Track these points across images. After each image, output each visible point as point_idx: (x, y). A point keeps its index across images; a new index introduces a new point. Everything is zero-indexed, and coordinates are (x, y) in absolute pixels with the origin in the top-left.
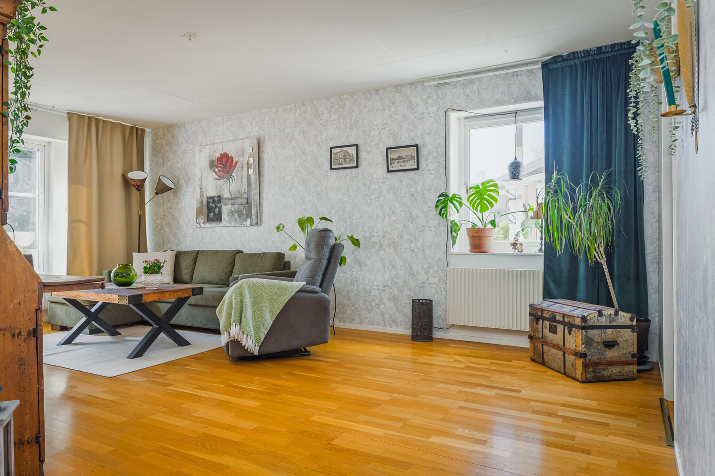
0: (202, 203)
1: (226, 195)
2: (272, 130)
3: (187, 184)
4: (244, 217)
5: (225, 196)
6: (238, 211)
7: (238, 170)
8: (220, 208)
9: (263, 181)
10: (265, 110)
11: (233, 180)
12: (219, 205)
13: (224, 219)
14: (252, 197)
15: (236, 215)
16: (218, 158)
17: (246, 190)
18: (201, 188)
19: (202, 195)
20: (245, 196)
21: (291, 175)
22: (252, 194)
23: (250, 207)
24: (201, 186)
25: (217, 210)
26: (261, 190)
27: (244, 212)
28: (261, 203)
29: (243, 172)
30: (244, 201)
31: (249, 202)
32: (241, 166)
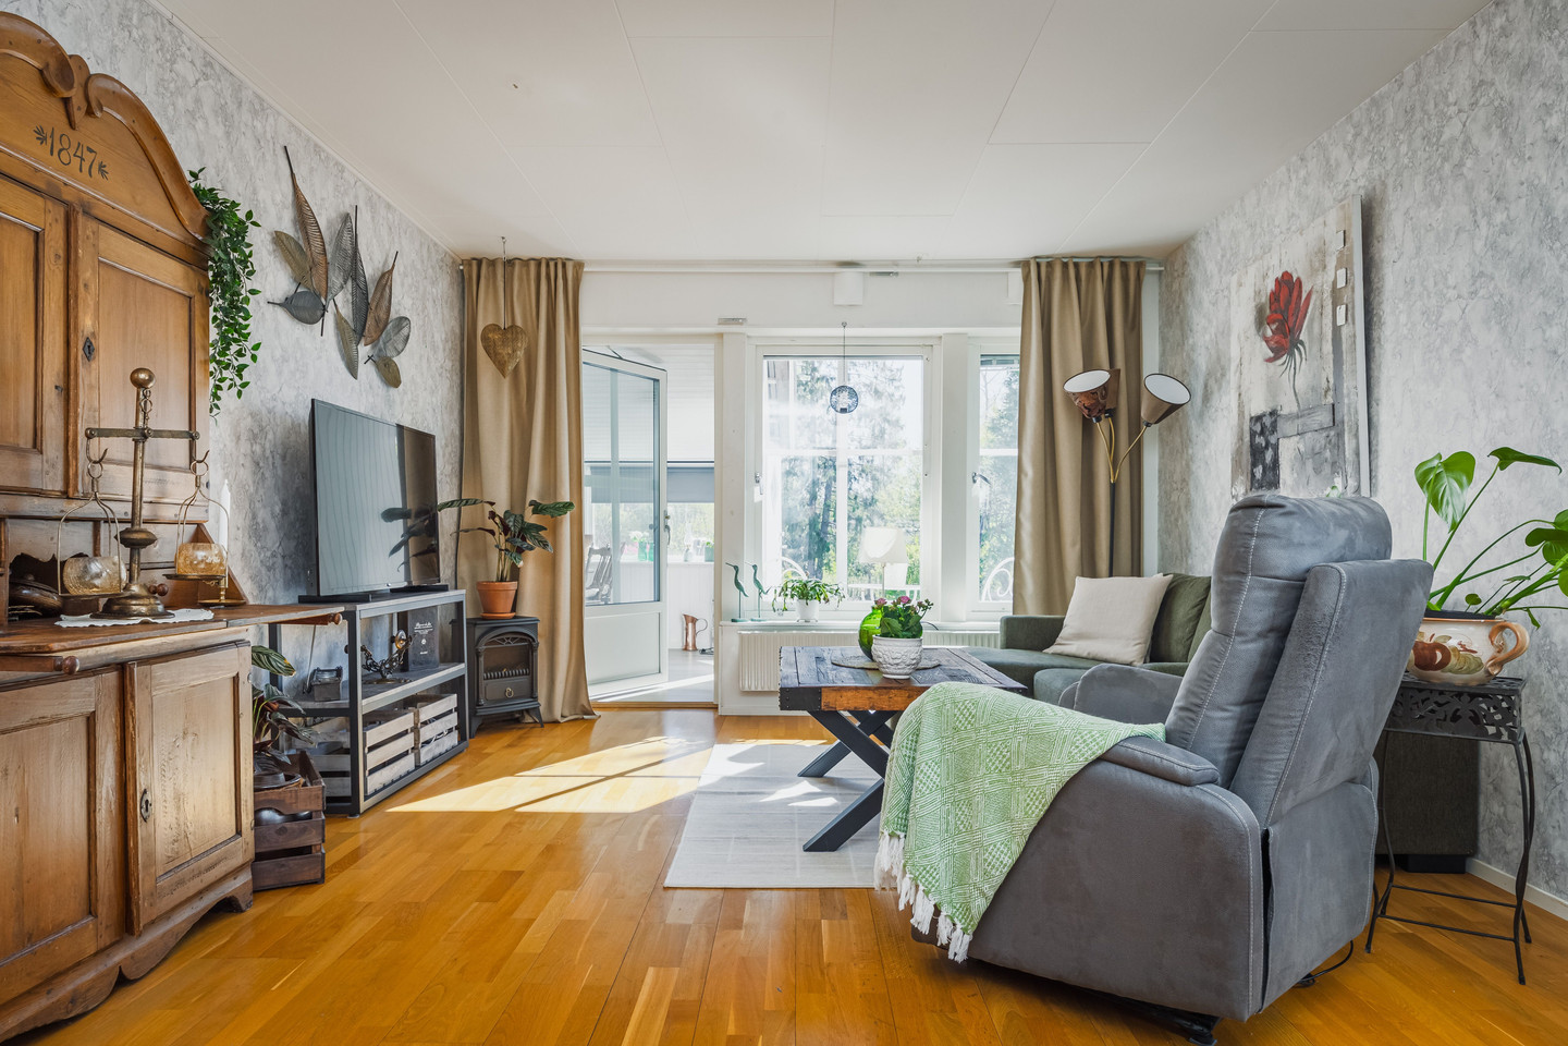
0: (1241, 439)
1: (1288, 406)
2: (1404, 149)
3: (1219, 389)
4: (1327, 469)
5: (1285, 411)
6: (1315, 454)
7: (1312, 320)
8: (1276, 448)
9: (1379, 339)
10: (1384, 89)
11: (1301, 355)
12: (1273, 440)
13: (1285, 483)
14: (1346, 401)
15: (1309, 465)
16: (1273, 293)
17: (1331, 380)
18: (1240, 395)
19: (1241, 414)
20: (1330, 400)
21: (1459, 297)
22: (1345, 391)
23: (1340, 435)
24: (1240, 387)
25: (1269, 455)
26: (1375, 373)
27: (1328, 454)
28: (1375, 419)
29: (1325, 321)
30: (1324, 418)
31: (1337, 418)
32: (1318, 303)
